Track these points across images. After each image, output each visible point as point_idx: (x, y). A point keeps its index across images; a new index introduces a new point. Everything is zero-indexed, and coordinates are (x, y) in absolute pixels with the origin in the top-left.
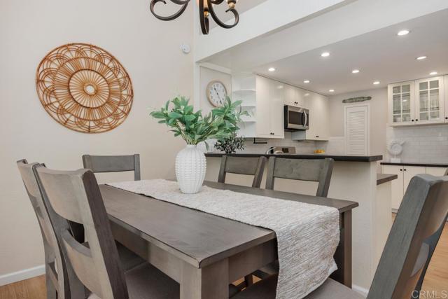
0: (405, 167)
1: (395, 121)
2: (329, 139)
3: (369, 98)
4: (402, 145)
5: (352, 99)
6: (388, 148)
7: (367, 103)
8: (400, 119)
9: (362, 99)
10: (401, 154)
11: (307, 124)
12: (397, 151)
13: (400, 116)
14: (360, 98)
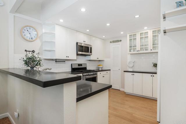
0: (134, 73)
1: (130, 51)
2: (105, 59)
3: (121, 41)
4: (133, 63)
5: (114, 41)
6: (128, 64)
7: (120, 43)
8: (132, 50)
9: (118, 41)
10: (133, 66)
11: (91, 52)
12: (131, 66)
13: (132, 49)
14: (117, 41)
